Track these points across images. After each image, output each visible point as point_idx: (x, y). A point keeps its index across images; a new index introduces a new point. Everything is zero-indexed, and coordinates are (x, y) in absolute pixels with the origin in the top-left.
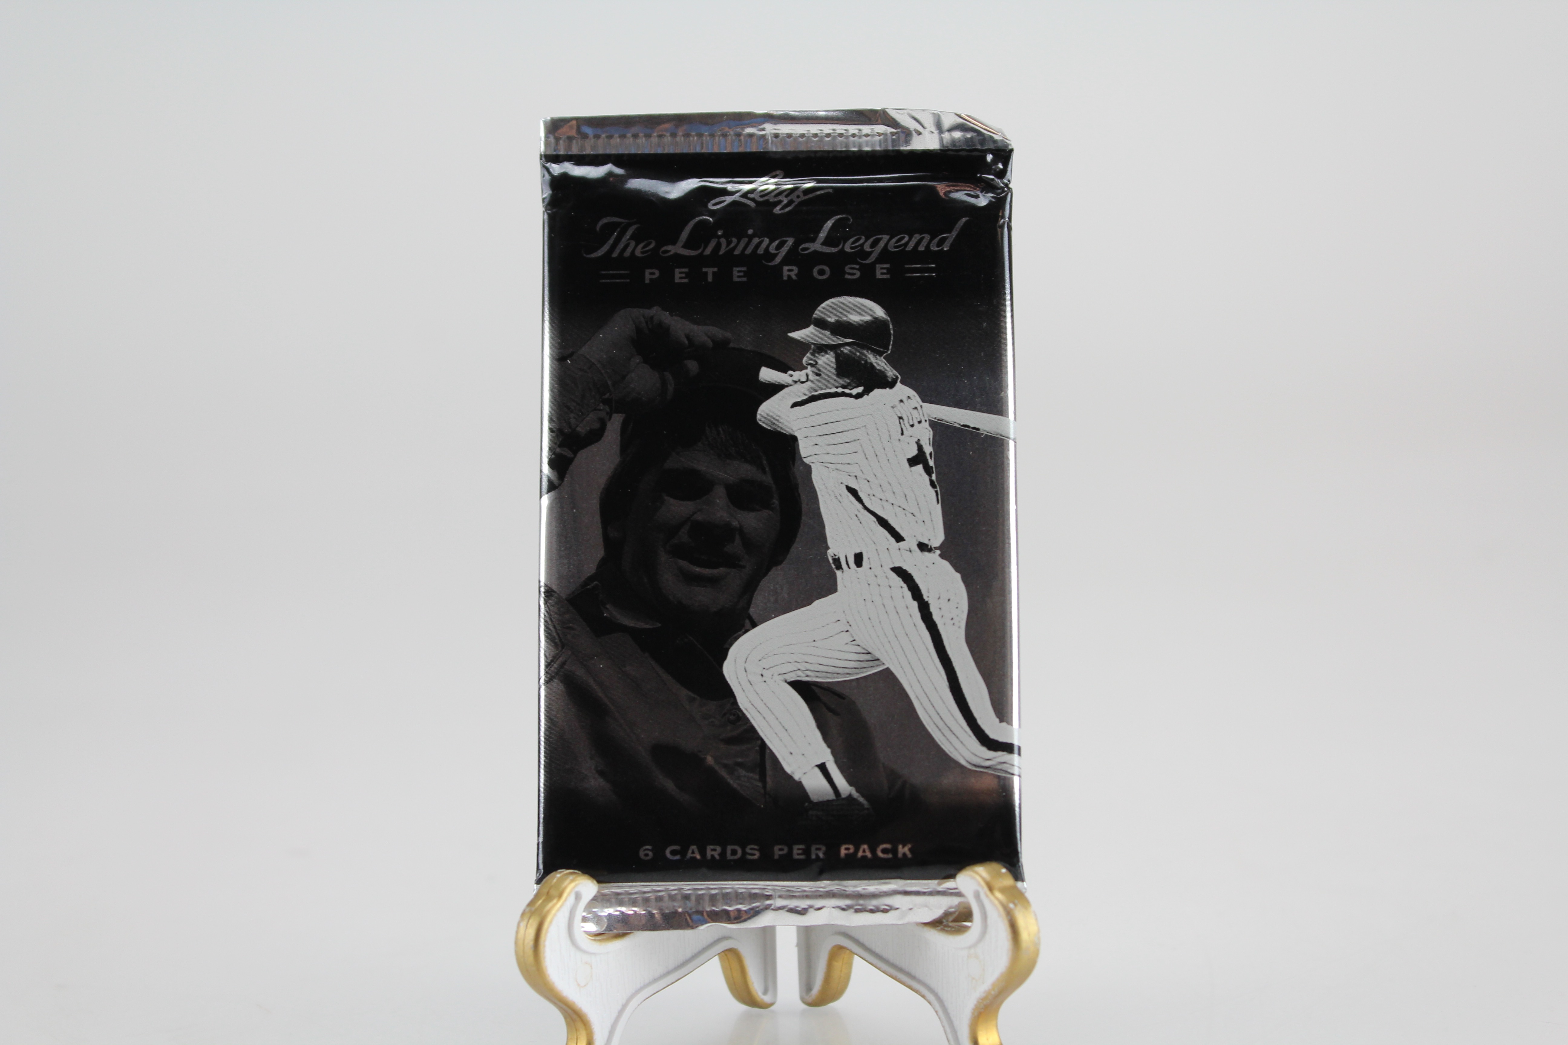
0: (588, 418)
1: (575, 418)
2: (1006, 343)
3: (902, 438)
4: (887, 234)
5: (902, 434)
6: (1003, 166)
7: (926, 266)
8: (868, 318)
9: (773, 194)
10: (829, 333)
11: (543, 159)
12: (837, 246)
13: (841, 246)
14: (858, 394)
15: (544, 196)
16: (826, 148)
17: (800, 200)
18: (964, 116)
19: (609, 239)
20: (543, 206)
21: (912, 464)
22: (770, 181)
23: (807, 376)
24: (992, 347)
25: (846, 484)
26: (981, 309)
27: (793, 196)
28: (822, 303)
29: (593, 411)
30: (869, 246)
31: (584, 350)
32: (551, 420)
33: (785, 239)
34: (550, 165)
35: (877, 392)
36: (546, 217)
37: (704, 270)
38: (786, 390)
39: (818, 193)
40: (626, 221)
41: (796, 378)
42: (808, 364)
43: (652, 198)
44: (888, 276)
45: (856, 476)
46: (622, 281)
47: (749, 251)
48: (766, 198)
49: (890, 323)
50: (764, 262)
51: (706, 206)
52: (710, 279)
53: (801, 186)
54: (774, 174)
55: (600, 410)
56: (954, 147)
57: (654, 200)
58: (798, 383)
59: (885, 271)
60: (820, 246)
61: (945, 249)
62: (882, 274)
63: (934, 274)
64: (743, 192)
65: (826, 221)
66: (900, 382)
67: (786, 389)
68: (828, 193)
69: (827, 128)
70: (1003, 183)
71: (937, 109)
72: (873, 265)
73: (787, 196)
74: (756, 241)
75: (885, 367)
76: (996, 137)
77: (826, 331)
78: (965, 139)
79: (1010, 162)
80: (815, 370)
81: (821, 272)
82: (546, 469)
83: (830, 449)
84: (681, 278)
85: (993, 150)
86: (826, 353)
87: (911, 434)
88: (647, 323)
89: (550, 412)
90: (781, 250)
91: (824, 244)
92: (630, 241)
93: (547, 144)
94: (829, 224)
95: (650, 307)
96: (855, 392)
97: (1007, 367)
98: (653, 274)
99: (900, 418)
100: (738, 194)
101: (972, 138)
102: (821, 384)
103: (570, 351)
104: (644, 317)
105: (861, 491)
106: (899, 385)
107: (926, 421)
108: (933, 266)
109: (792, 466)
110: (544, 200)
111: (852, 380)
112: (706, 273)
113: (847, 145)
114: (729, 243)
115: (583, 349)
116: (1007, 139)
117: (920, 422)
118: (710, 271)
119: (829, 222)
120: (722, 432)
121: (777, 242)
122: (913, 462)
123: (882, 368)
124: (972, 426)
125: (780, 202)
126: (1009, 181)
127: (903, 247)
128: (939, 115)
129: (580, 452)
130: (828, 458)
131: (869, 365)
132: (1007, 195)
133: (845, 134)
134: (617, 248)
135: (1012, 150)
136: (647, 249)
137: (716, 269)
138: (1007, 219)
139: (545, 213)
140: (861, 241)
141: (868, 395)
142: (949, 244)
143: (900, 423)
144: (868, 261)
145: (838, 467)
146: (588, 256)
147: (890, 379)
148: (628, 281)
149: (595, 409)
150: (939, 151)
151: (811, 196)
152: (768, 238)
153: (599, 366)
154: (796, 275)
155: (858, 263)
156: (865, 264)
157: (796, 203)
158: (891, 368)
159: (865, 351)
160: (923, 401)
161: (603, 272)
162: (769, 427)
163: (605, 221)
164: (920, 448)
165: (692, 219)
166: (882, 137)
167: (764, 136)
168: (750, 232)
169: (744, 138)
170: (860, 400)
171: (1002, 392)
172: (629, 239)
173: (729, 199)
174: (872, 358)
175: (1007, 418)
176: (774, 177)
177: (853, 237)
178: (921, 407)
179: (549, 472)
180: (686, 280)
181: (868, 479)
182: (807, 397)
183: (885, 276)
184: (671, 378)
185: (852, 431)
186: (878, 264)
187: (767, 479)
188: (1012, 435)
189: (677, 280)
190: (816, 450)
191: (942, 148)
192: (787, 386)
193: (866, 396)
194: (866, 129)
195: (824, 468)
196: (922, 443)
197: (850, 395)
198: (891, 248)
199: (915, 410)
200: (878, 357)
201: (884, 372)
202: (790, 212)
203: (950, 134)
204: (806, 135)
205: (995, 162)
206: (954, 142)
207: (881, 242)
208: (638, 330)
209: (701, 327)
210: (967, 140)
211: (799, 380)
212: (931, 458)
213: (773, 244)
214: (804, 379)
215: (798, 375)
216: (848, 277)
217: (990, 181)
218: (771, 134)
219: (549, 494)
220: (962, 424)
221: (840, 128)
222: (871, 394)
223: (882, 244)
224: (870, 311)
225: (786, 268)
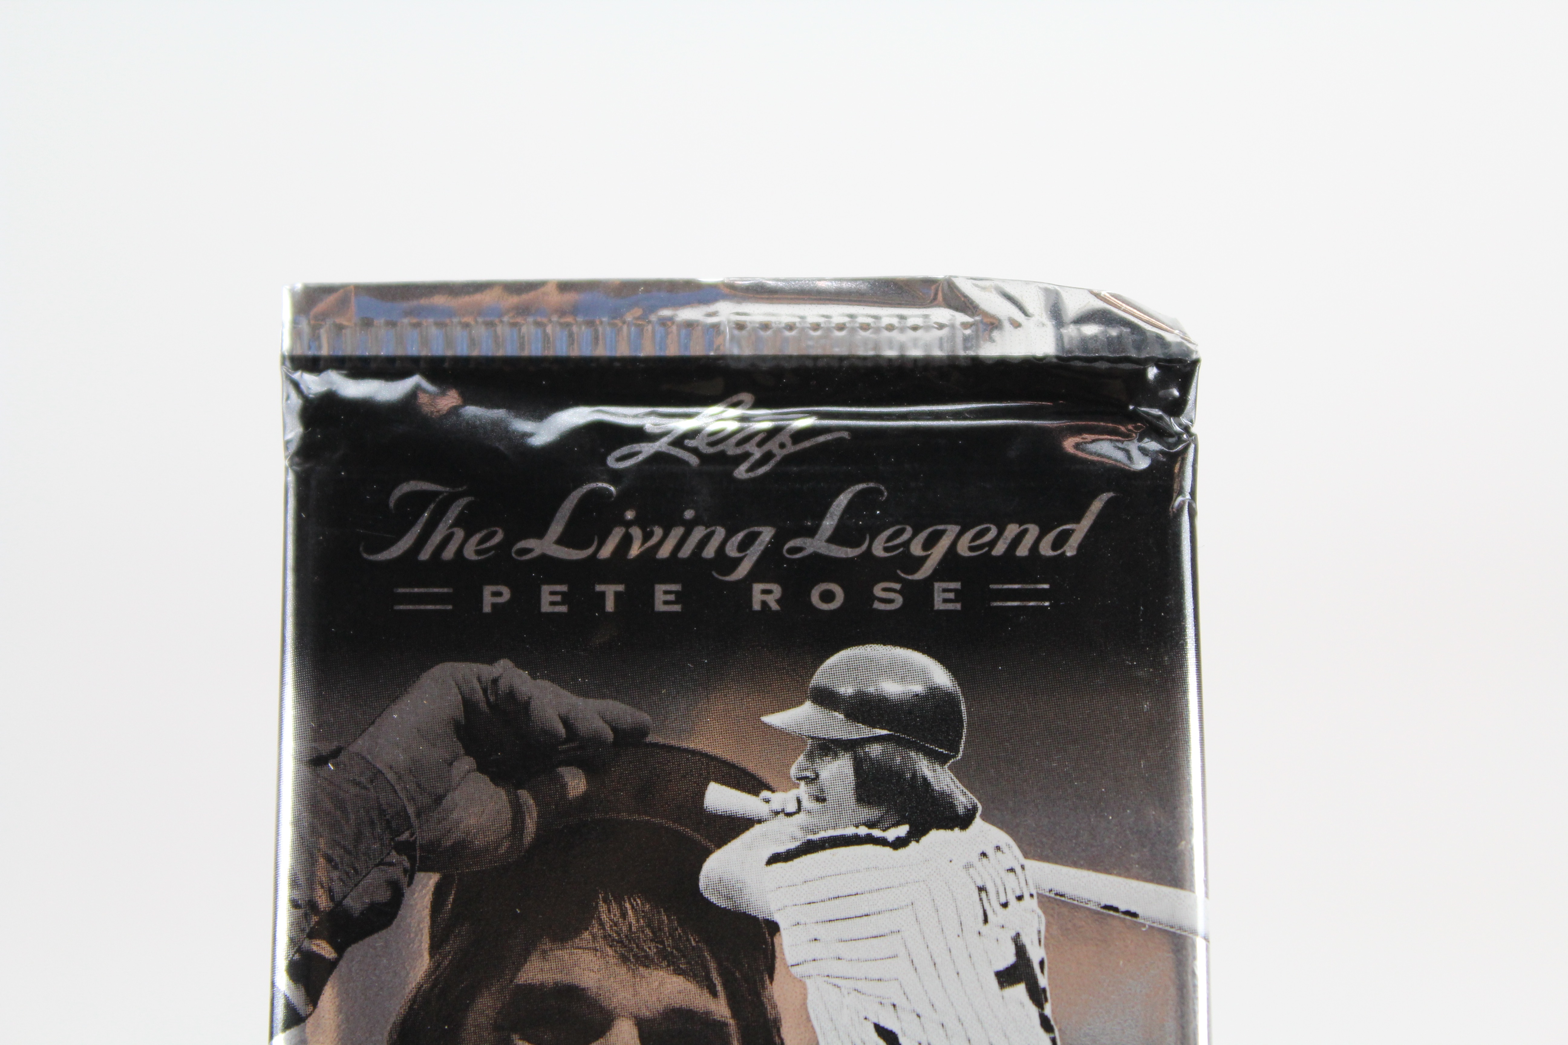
0: (368, 880)
1: (341, 880)
2: (1187, 742)
3: (984, 929)
4: (956, 523)
5: (986, 921)
6: (1179, 391)
7: (1032, 586)
8: (918, 688)
9: (734, 440)
10: (841, 716)
11: (288, 364)
12: (857, 544)
13: (864, 547)
14: (898, 839)
15: (290, 436)
16: (838, 351)
17: (785, 452)
18: (1108, 295)
19: (412, 524)
20: (286, 457)
21: (1005, 982)
22: (725, 415)
23: (799, 801)
24: (1161, 751)
25: (876, 1021)
26: (1141, 673)
27: (772, 446)
28: (828, 657)
29: (377, 865)
30: (920, 546)
31: (361, 745)
32: (294, 883)
33: (756, 529)
34: (301, 376)
35: (936, 837)
36: (291, 478)
37: (599, 588)
38: (757, 829)
39: (821, 439)
40: (448, 489)
41: (776, 805)
42: (799, 779)
43: (497, 444)
44: (958, 606)
45: (894, 1006)
46: (438, 607)
47: (686, 552)
48: (720, 447)
49: (962, 698)
50: (715, 574)
51: (603, 462)
52: (610, 606)
53: (788, 425)
54: (735, 399)
55: (391, 864)
56: (1083, 352)
57: (502, 448)
58: (781, 815)
59: (951, 596)
60: (825, 544)
61: (1069, 554)
62: (945, 601)
63: (1047, 604)
64: (676, 435)
65: (837, 495)
66: (982, 816)
67: (757, 827)
68: (841, 440)
69: (838, 313)
70: (1180, 425)
71: (1053, 280)
72: (927, 584)
73: (760, 444)
74: (699, 533)
75: (952, 786)
76: (1169, 337)
77: (836, 714)
78: (1108, 338)
79: (1194, 384)
80: (813, 788)
81: (827, 597)
82: (283, 982)
83: (843, 950)
84: (553, 603)
85: (1159, 360)
86: (836, 756)
87: (1002, 922)
88: (485, 691)
89: (293, 868)
90: (748, 552)
91: (832, 540)
92: (455, 530)
93: (296, 333)
94: (843, 500)
95: (491, 661)
96: (892, 834)
97: (1189, 791)
98: (498, 594)
99: (981, 889)
100: (665, 440)
101: (1120, 337)
102: (826, 817)
103: (334, 745)
104: (479, 680)
105: (904, 1035)
106: (978, 823)
107: (1032, 895)
108: (1046, 586)
109: (768, 982)
110: (287, 443)
111: (887, 812)
112: (603, 594)
113: (876, 346)
114: (647, 536)
115: (360, 742)
116: (1190, 342)
117: (1020, 898)
118: (610, 591)
119: (842, 497)
120: (630, 912)
121: (740, 536)
122: (1006, 978)
123: (946, 788)
124: (1123, 908)
125: (746, 455)
126: (1191, 421)
127: (986, 549)
128: (1057, 294)
129: (350, 949)
130: (837, 968)
131: (920, 781)
132: (1186, 448)
133: (872, 325)
134: (429, 542)
135: (1196, 362)
136: (488, 545)
137: (620, 588)
138: (1188, 497)
139: (290, 471)
140: (905, 536)
141: (918, 841)
142: (1076, 545)
143: (981, 899)
144: (920, 575)
145: (860, 985)
146: (372, 558)
147: (961, 810)
148: (450, 607)
149: (381, 863)
150: (1055, 360)
151: (806, 444)
152: (723, 526)
153: (390, 776)
154: (778, 601)
155: (898, 580)
156: (912, 581)
157: (778, 458)
158: (962, 787)
159: (913, 754)
160: (1026, 855)
161: (401, 590)
162: (722, 903)
163: (406, 487)
164: (1021, 951)
165: (575, 487)
166: (944, 332)
167: (716, 327)
168: (689, 514)
169: (679, 330)
170: (902, 852)
171: (1181, 840)
172: (452, 526)
173: (647, 449)
174: (925, 767)
175: (1191, 893)
176: (735, 405)
177: (888, 528)
178: (1023, 867)
179: (289, 988)
180: (563, 609)
181: (919, 1011)
182: (798, 843)
183: (950, 606)
184: (531, 802)
185: (887, 915)
186: (937, 581)
187: (720, 1009)
188: (1201, 928)
189: (546, 608)
190: (816, 950)
191: (1061, 354)
192: (760, 821)
193: (913, 844)
194: (914, 315)
195: (831, 987)
196: (1026, 940)
197: (882, 842)
198: (963, 549)
199: (1012, 874)
200: (937, 767)
201: (950, 796)
202: (766, 475)
203: (1079, 330)
204: (798, 325)
205: (1164, 380)
206: (1084, 341)
207: (944, 537)
208: (468, 704)
209: (591, 701)
210: (1110, 341)
211: (783, 811)
212: (1042, 971)
213: (734, 539)
214: (792, 807)
215: (783, 799)
216: (878, 605)
217: (1155, 421)
218: (729, 322)
219: (288, 1032)
220: (1103, 904)
221: (863, 313)
222: (925, 840)
223: (944, 544)
224: (923, 675)
225: (757, 587)
